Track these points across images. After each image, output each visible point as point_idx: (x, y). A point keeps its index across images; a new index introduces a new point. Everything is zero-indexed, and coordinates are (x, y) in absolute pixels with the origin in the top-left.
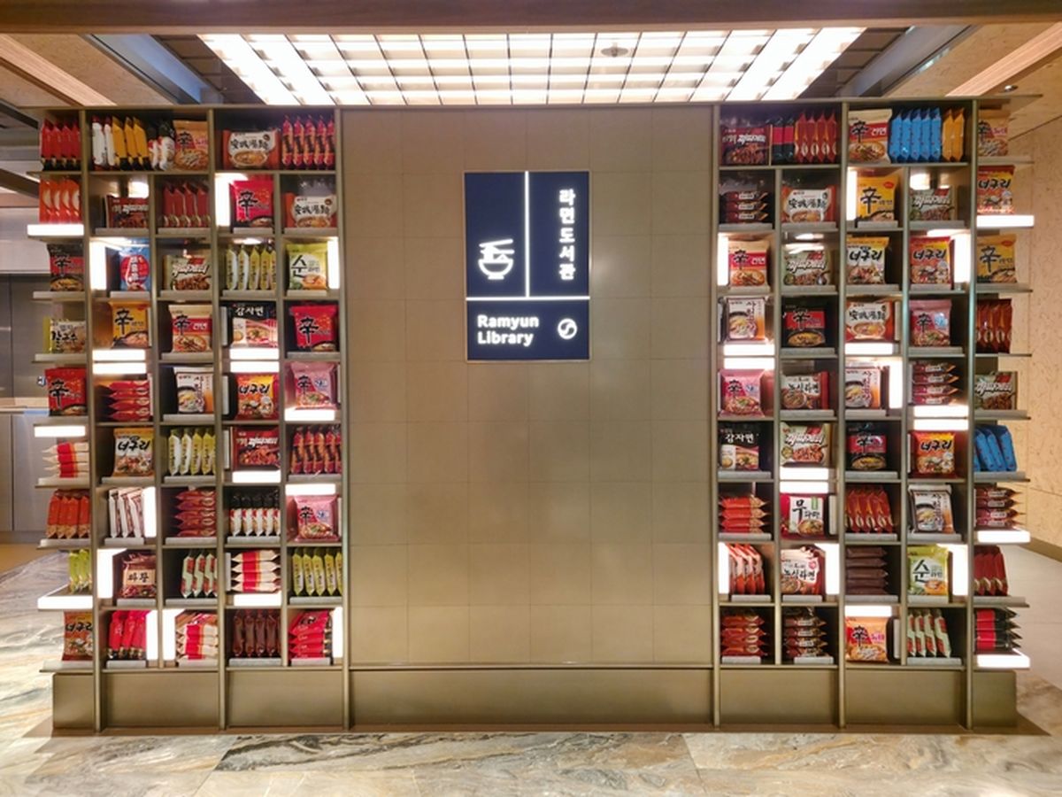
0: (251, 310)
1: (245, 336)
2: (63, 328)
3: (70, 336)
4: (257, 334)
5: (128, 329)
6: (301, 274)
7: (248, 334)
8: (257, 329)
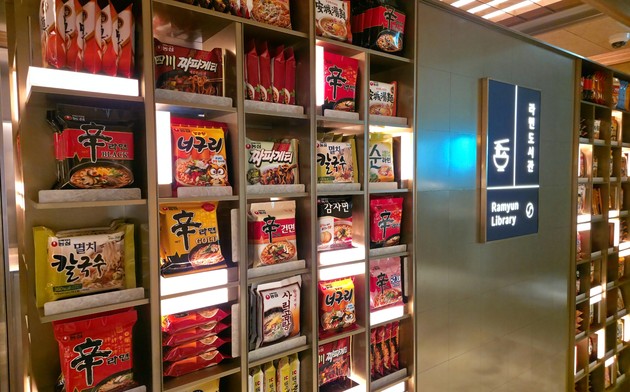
0: (338, 206)
1: (333, 237)
2: (80, 248)
3: (91, 261)
4: (343, 232)
5: (194, 240)
6: (378, 165)
7: (336, 234)
8: (344, 227)
